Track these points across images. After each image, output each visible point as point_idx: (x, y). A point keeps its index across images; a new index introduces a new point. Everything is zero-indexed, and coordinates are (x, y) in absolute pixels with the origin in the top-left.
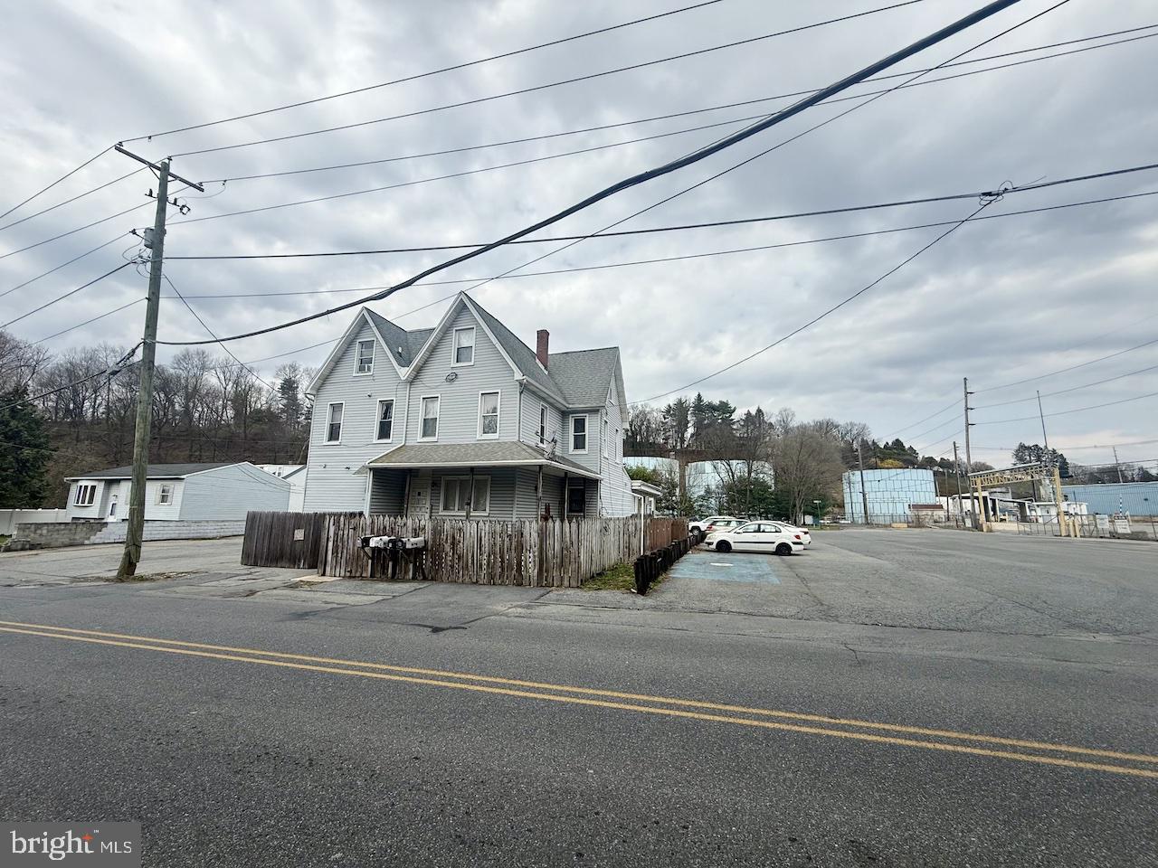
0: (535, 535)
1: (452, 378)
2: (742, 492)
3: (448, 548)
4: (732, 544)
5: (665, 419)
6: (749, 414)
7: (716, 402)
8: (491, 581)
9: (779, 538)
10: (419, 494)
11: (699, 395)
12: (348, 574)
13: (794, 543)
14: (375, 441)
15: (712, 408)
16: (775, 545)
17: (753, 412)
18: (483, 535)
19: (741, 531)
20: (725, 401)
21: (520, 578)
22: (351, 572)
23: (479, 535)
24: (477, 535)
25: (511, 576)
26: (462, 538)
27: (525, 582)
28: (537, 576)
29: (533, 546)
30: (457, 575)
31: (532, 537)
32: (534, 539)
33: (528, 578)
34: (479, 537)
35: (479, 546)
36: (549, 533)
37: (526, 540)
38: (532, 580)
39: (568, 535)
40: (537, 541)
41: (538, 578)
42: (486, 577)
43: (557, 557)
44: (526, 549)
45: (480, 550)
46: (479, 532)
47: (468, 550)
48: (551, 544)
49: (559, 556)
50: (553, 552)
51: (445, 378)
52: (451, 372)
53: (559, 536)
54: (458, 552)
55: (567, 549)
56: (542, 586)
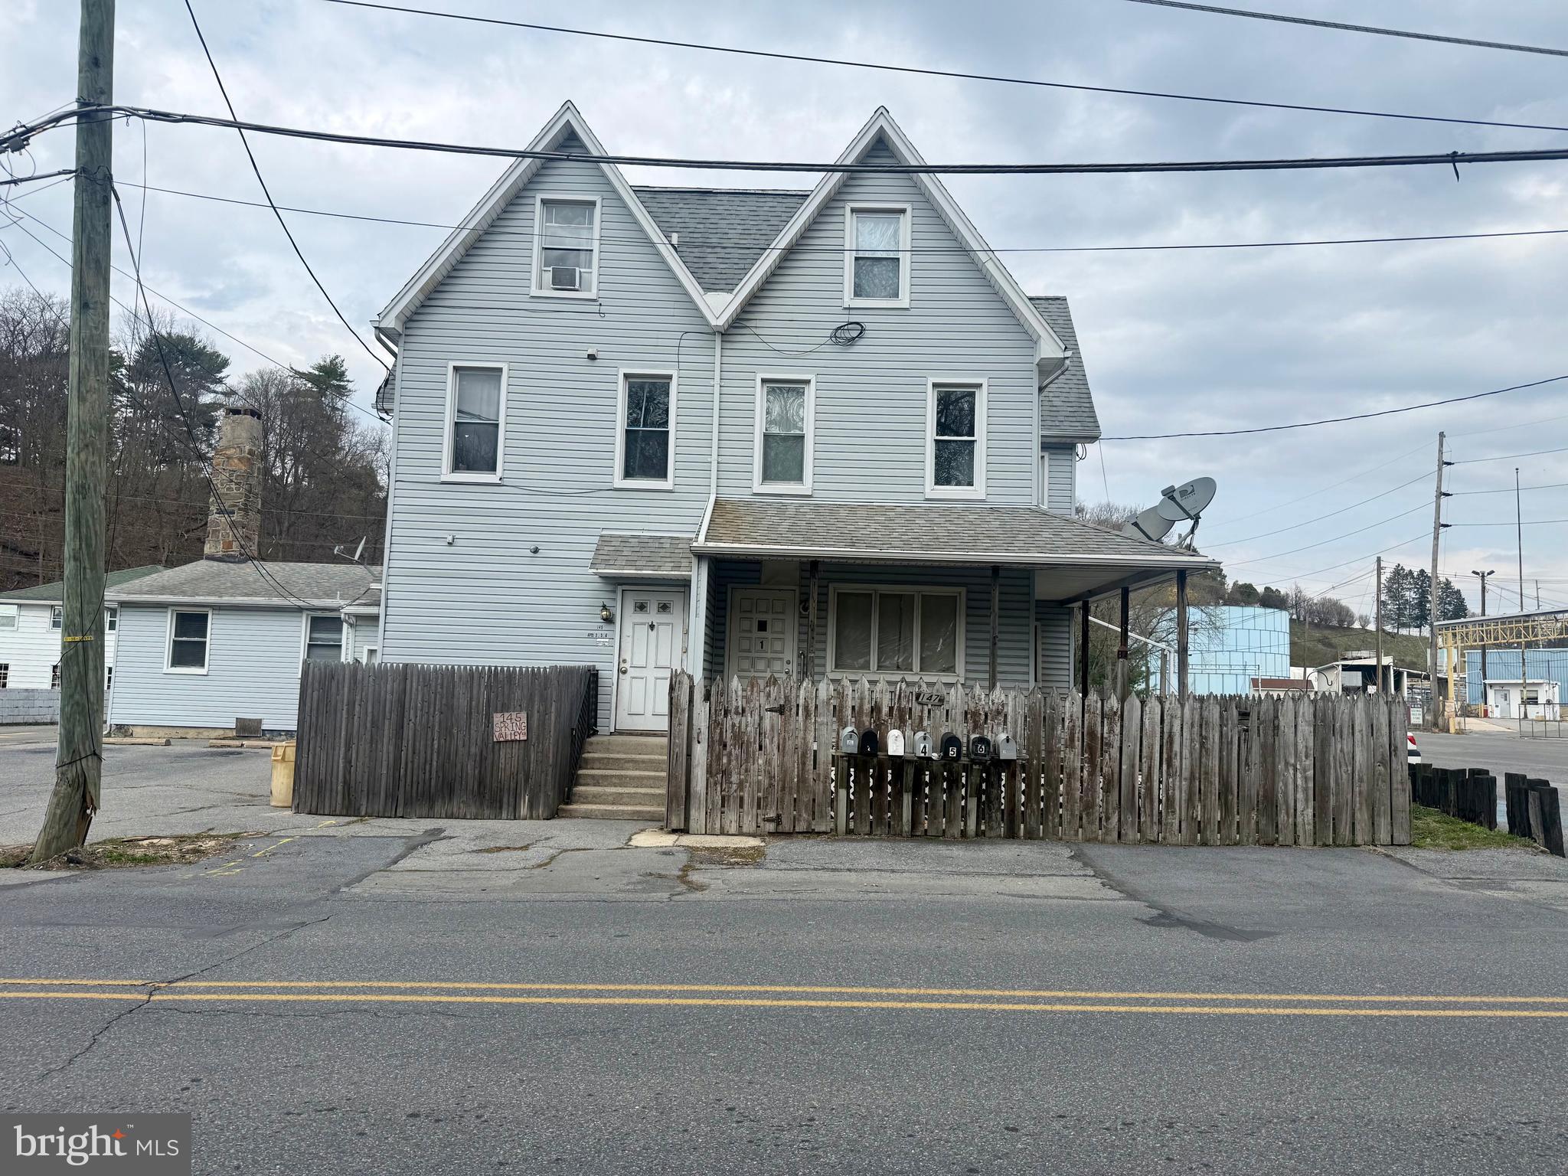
0: (1306, 729)
1: (848, 335)
3: (1074, 758)
8: (1199, 835)
10: (762, 626)
12: (771, 827)
14: (619, 482)
18: (1177, 729)
21: (1271, 830)
22: (778, 820)
23: (1166, 730)
24: (1162, 729)
25: (1249, 822)
26: (1118, 738)
27: (1286, 836)
28: (1311, 822)
29: (1303, 755)
30: (1104, 823)
31: (1299, 734)
32: (1306, 740)
33: (1291, 827)
34: (1166, 736)
35: (1165, 756)
36: (1341, 727)
37: (1285, 742)
38: (1300, 832)
39: (1385, 730)
40: (1311, 744)
41: (1315, 827)
42: (1183, 827)
43: (1361, 780)
44: (1287, 763)
45: (1169, 765)
46: (1166, 722)
47: (1133, 766)
48: (1345, 750)
49: (1365, 778)
50: (1350, 768)
51: (829, 333)
52: (845, 319)
53: (1364, 733)
54: (1105, 769)
55: (1382, 763)
56: (1325, 845)
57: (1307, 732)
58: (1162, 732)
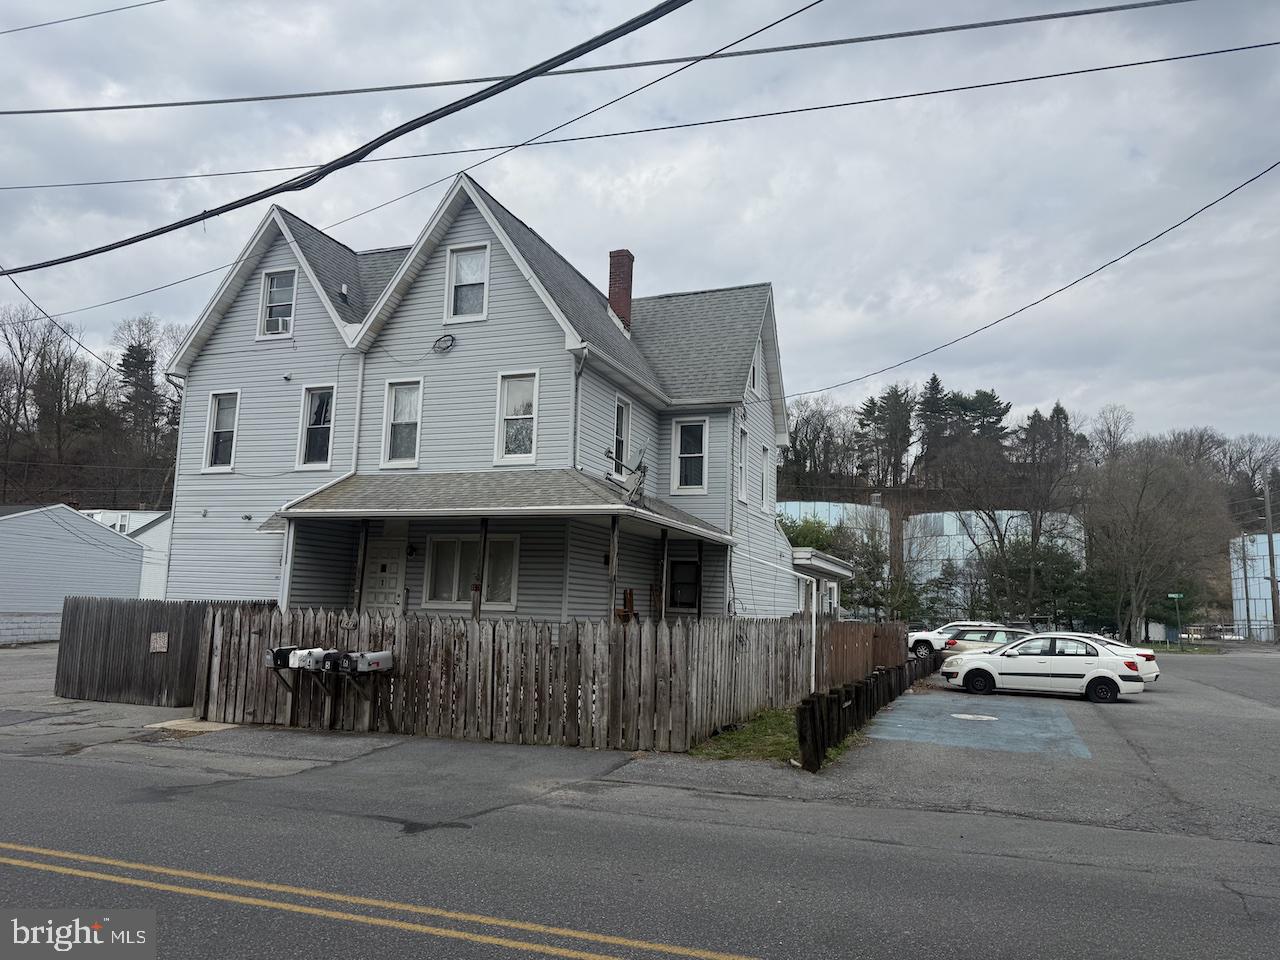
0: (603, 649)
1: (446, 345)
2: (1019, 575)
3: (436, 670)
4: (997, 678)
5: (863, 425)
6: (1036, 418)
7: (969, 392)
8: (520, 736)
9: (1093, 668)
10: (384, 569)
11: (934, 380)
12: (250, 719)
13: (1124, 678)
14: (299, 466)
15: (959, 403)
16: (1084, 682)
17: (1047, 413)
18: (504, 647)
19: (1015, 651)
20: (989, 391)
21: (574, 732)
22: (254, 714)
23: (496, 648)
24: (494, 647)
25: (557, 727)
26: (465, 654)
27: (584, 739)
28: (606, 728)
29: (600, 670)
30: (455, 723)
31: (598, 652)
32: (602, 657)
33: (590, 732)
34: (496, 652)
35: (496, 669)
36: (631, 646)
37: (586, 659)
38: (596, 736)
39: (667, 650)
40: (606, 661)
41: (608, 732)
42: (508, 728)
43: (646, 693)
44: (587, 677)
45: (499, 677)
46: (496, 641)
47: (475, 677)
48: (634, 667)
49: (649, 691)
50: (637, 683)
51: (432, 345)
52: (443, 333)
53: (649, 652)
54: (457, 679)
55: (664, 677)
56: (615, 748)
57: (603, 651)
58: (494, 650)
